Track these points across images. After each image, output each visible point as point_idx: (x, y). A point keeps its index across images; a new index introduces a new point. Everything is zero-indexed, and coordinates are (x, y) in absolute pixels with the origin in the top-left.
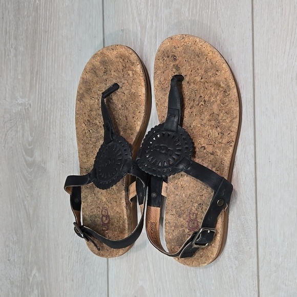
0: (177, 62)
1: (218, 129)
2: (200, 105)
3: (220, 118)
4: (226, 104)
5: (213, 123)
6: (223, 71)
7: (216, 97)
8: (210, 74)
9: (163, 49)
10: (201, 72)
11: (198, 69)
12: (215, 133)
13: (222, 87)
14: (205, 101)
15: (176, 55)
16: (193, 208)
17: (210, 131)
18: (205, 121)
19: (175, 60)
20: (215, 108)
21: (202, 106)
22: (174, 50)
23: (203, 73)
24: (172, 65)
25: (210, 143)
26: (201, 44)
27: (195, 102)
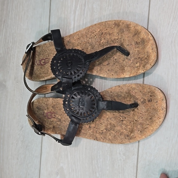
0: (147, 102)
1: (105, 130)
2: (120, 117)
3: (112, 131)
4: (120, 136)
5: (109, 127)
6: (140, 136)
7: (125, 129)
8: (139, 126)
9: (156, 93)
10: (140, 121)
11: (142, 118)
12: (103, 128)
13: (130, 134)
14: (122, 121)
15: (152, 102)
16: (58, 116)
17: (104, 125)
18: (110, 121)
19: (149, 101)
20: (118, 128)
21: (119, 118)
22: (155, 101)
23: (140, 122)
24: (145, 98)
25: (96, 125)
26: (158, 122)
27: (122, 114)
